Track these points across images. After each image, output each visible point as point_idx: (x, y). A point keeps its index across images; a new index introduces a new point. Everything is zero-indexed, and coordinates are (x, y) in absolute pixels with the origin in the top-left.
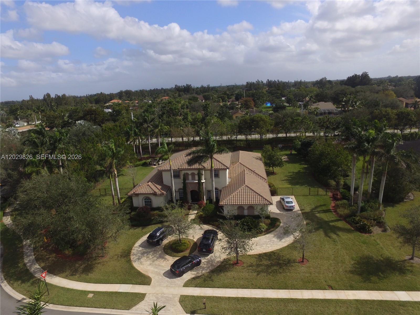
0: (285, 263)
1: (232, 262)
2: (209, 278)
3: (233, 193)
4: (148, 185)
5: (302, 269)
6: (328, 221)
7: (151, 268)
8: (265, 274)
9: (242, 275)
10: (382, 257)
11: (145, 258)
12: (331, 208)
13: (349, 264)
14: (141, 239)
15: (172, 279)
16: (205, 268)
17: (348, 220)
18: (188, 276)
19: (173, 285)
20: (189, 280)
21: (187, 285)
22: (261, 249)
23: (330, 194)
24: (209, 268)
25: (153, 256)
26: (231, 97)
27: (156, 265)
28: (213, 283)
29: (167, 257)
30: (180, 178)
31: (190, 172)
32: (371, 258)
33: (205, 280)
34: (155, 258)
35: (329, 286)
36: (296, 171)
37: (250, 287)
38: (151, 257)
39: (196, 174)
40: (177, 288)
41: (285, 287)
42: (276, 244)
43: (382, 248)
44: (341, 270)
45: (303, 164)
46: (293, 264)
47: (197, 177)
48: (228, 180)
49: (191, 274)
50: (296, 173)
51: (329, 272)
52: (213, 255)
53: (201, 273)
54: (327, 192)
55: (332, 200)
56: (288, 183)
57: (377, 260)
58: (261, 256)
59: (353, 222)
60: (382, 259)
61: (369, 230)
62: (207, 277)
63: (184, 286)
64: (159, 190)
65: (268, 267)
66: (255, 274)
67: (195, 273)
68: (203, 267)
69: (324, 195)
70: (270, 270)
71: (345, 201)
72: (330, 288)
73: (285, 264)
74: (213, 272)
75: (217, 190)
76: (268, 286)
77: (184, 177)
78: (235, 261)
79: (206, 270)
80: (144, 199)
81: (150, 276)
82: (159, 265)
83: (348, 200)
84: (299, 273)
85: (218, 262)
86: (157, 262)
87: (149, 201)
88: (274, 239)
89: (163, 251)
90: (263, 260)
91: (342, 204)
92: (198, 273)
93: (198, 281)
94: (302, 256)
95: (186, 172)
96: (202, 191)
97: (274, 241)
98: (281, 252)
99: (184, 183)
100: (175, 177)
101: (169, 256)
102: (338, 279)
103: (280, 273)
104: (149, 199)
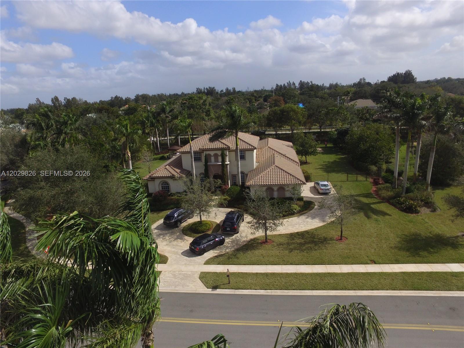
0: (320, 240)
1: (260, 241)
2: (234, 256)
3: (261, 174)
4: (166, 168)
5: (341, 245)
6: (369, 203)
7: (168, 248)
8: (298, 251)
9: (272, 253)
10: (431, 234)
11: (162, 239)
12: (372, 192)
13: (394, 240)
14: (157, 222)
15: (191, 258)
16: (230, 246)
17: (391, 201)
18: (210, 254)
19: (192, 263)
20: (211, 258)
21: (208, 262)
22: (293, 229)
23: (370, 180)
24: (233, 247)
25: (170, 237)
26: (259, 99)
27: (173, 245)
28: (238, 260)
29: (186, 237)
30: (202, 162)
31: (212, 153)
32: (420, 235)
33: (229, 258)
34: (172, 239)
35: (371, 261)
36: (331, 160)
37: (281, 263)
38: (167, 238)
39: (219, 155)
40: (197, 266)
41: (321, 263)
42: (310, 224)
43: (431, 226)
44: (385, 246)
45: (340, 155)
46: (330, 242)
47: (220, 159)
48: (255, 165)
49: (214, 253)
50: (332, 162)
51: (372, 248)
52: (238, 235)
53: (225, 251)
54: (367, 178)
55: (374, 186)
56: (323, 171)
57: (426, 237)
58: (292, 236)
59: (398, 203)
60: (431, 235)
61: (416, 210)
62: (232, 255)
63: (204, 264)
64: (178, 173)
65: (301, 244)
66: (287, 252)
67: (218, 252)
68: (227, 246)
69: (364, 181)
70: (304, 248)
71: (388, 185)
72: (373, 263)
73: (321, 242)
74: (238, 250)
75: (243, 174)
76: (301, 262)
77: (205, 158)
78: (264, 240)
79: (230, 249)
80: (161, 184)
81: (167, 256)
82: (177, 245)
83: (391, 183)
84: (337, 250)
85: (244, 241)
86: (175, 243)
87: (166, 187)
88: (307, 220)
89: (181, 232)
90: (295, 238)
91: (384, 187)
92: (221, 252)
93: (221, 259)
94: (340, 234)
95: (208, 152)
96: (226, 174)
97: (307, 221)
98: (316, 231)
99: (206, 166)
100: (196, 160)
101: (189, 237)
102: (382, 255)
103: (316, 250)
104: (167, 183)
